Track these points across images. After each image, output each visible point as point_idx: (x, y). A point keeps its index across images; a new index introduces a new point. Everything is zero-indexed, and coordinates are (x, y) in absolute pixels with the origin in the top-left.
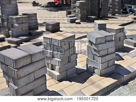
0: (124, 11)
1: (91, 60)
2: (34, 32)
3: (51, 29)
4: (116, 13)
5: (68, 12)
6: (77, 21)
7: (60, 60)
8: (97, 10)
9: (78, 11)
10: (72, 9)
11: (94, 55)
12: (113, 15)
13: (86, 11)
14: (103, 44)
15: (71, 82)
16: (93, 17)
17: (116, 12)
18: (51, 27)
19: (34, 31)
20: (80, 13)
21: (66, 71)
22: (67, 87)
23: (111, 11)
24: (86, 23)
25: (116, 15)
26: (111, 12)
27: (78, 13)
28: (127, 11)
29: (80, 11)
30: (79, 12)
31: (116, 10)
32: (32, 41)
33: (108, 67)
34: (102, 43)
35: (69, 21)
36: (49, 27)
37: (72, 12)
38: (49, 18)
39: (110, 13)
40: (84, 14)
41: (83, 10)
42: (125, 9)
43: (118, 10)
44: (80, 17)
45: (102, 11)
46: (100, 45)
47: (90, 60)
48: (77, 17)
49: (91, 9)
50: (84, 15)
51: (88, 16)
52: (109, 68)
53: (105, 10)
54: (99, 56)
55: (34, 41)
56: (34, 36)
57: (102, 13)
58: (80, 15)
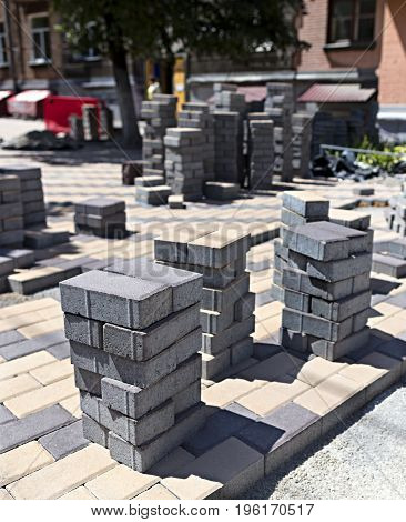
0: (319, 169)
1: (301, 313)
2: (39, 234)
3: (97, 225)
4: (297, 172)
5: (127, 168)
6: (171, 199)
7: (216, 313)
8: (234, 161)
9: (174, 164)
10: (147, 157)
11: (311, 296)
12: (287, 182)
13: (200, 165)
14: (342, 263)
15: (251, 380)
16: (225, 185)
17: (295, 170)
18: (99, 217)
19: (38, 231)
20: (183, 171)
21: (228, 350)
22: (247, 394)
23: (278, 166)
24: (204, 205)
25: (295, 179)
26: (280, 169)
27: (173, 170)
28: (330, 166)
29: (183, 163)
30: (179, 167)
31: (296, 164)
32: (45, 266)
33: (353, 333)
34: (341, 260)
35: (145, 197)
36: (91, 216)
37: (147, 166)
38: (61, 190)
39: (276, 173)
40: (194, 173)
41: (193, 161)
42: (323, 162)
43: (301, 164)
44: (181, 185)
45: (252, 164)
46: (336, 266)
47: (298, 315)
48: (169, 185)
49: (216, 157)
50: (194, 177)
51: (209, 183)
52: (355, 338)
53: (263, 163)
54: (330, 298)
55: (52, 265)
56: (42, 248)
57: (252, 171)
58: (180, 178)
